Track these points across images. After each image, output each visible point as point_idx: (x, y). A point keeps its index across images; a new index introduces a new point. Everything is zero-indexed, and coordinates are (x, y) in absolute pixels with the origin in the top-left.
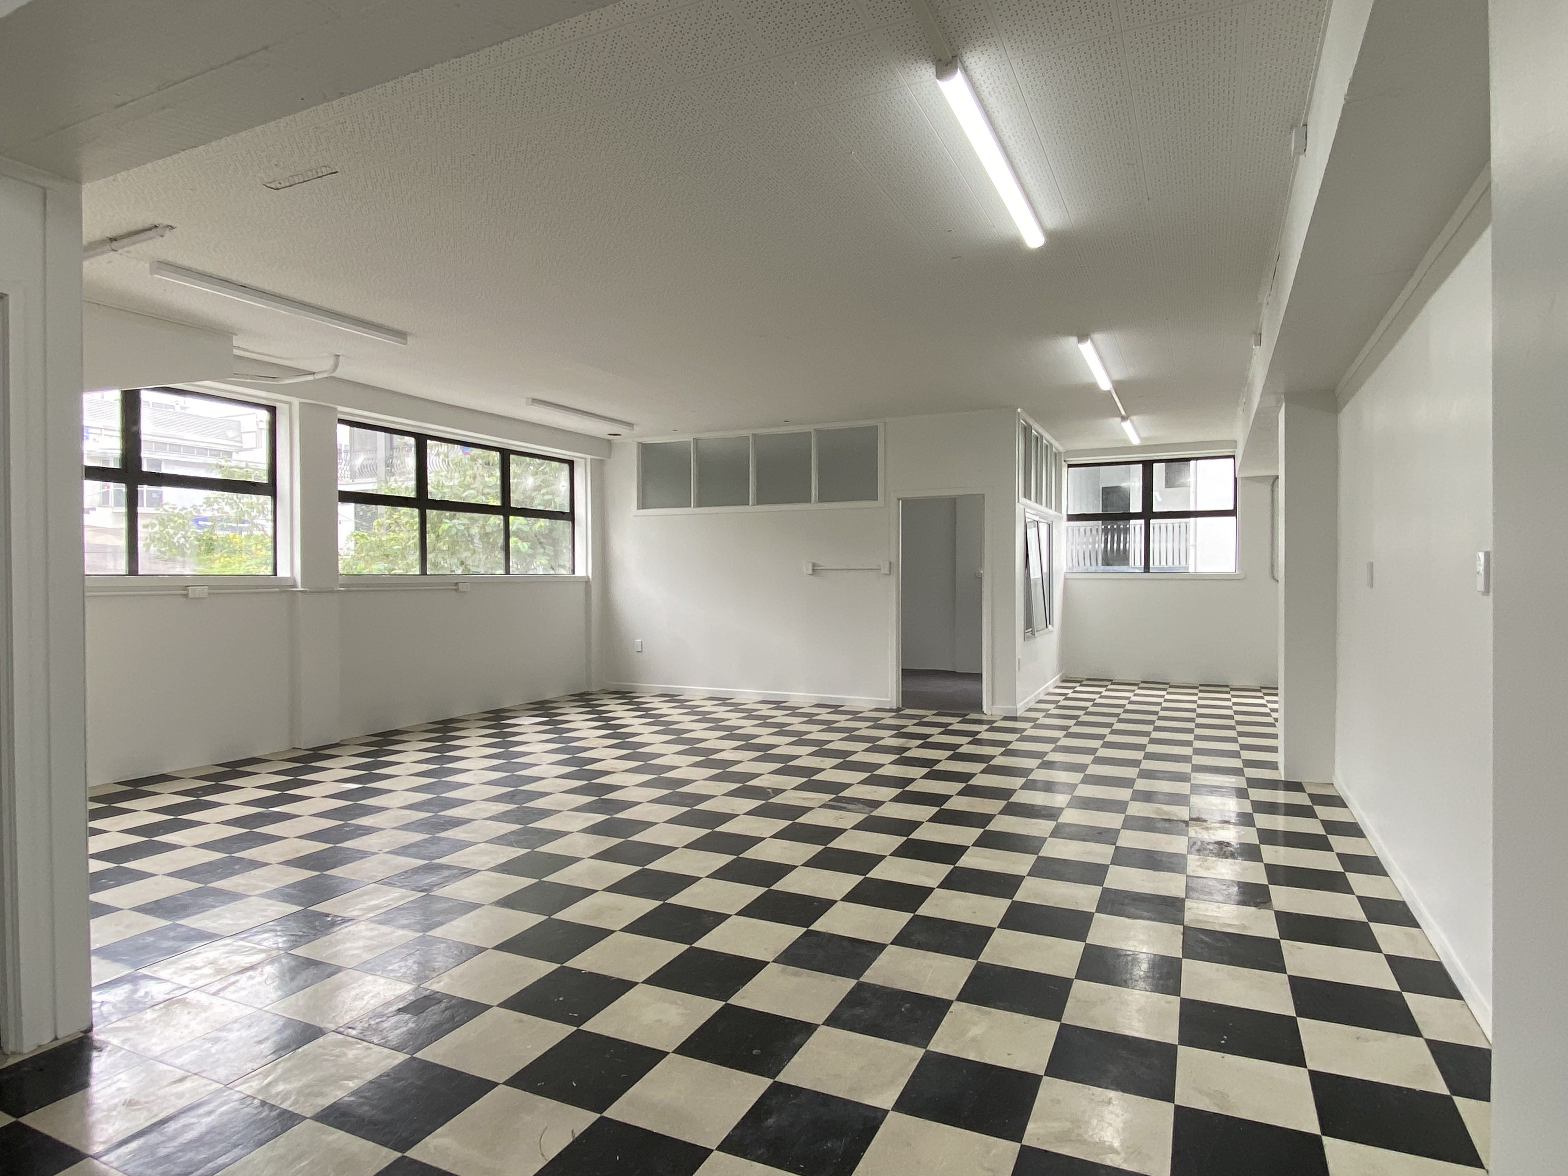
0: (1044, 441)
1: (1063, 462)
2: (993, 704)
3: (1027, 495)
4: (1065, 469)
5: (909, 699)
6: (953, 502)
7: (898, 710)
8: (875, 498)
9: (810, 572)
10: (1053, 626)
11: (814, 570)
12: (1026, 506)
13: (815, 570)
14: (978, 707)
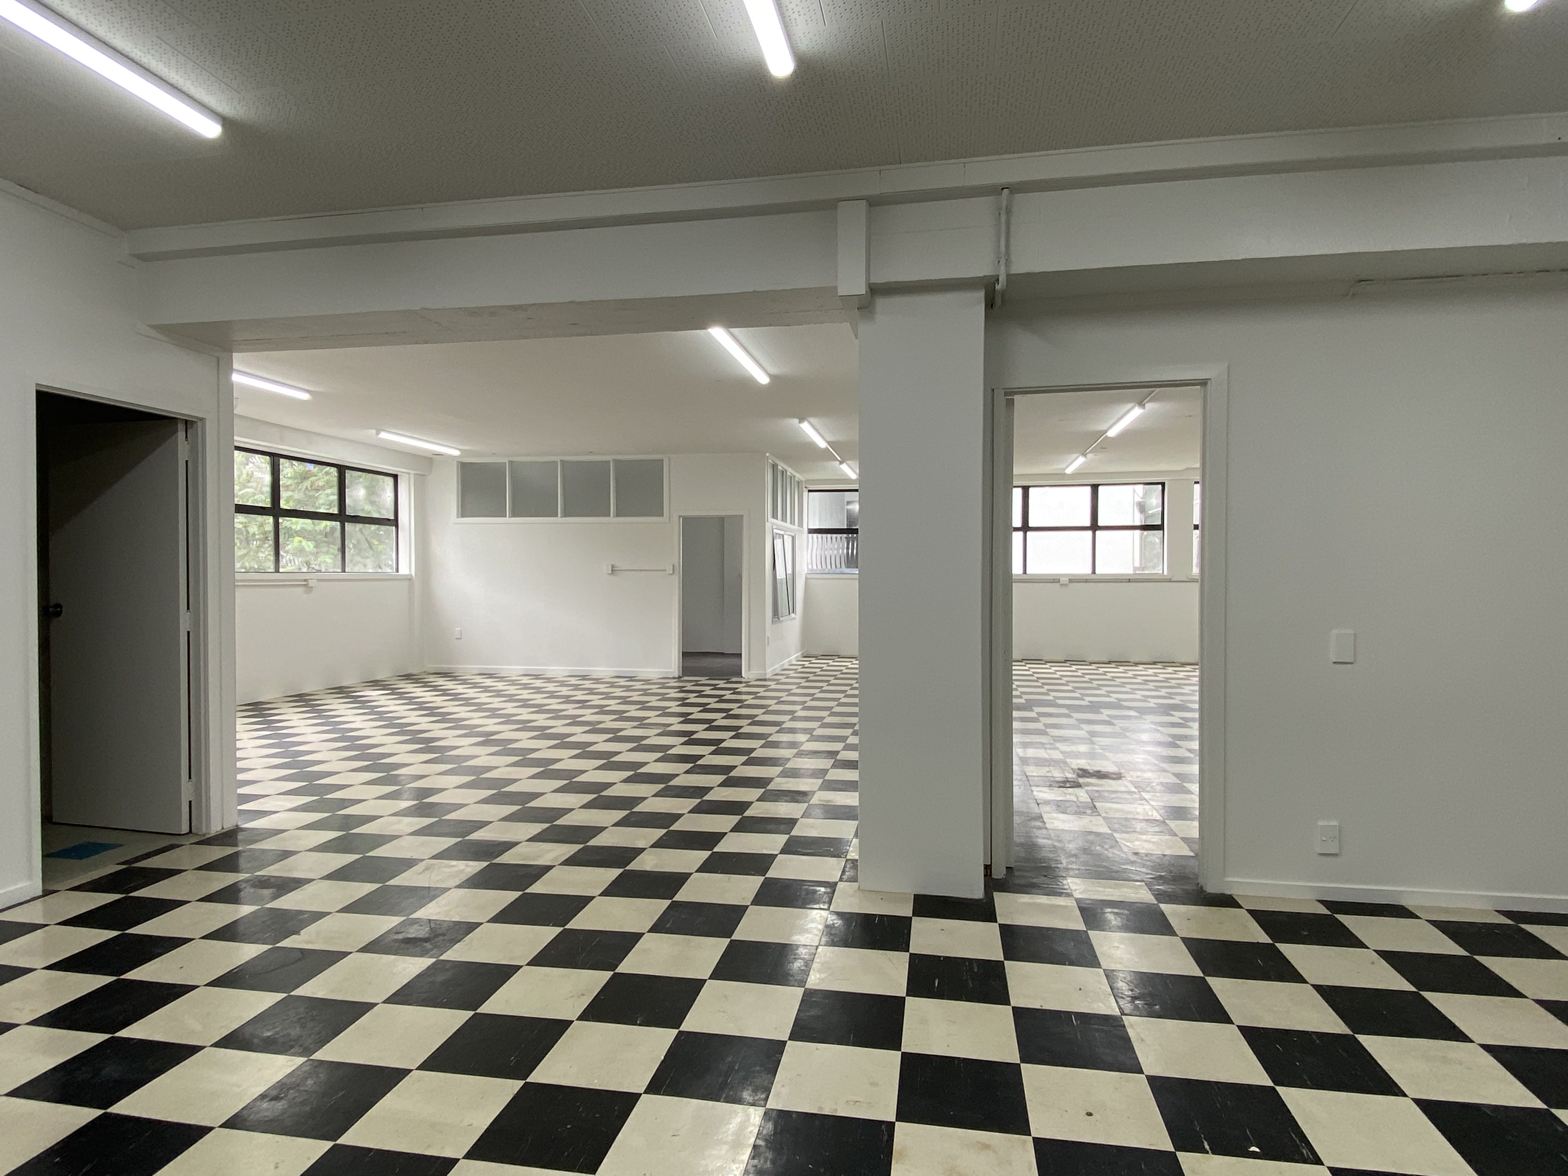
0: (788, 473)
1: (804, 489)
2: (749, 670)
3: (775, 516)
4: (805, 493)
5: (686, 671)
6: (721, 520)
7: (680, 677)
8: (662, 515)
9: (610, 572)
10: (796, 614)
11: (612, 570)
12: (773, 524)
13: (614, 570)
14: (739, 674)
